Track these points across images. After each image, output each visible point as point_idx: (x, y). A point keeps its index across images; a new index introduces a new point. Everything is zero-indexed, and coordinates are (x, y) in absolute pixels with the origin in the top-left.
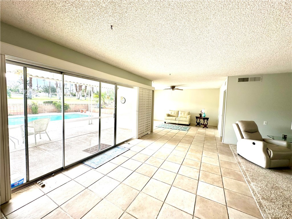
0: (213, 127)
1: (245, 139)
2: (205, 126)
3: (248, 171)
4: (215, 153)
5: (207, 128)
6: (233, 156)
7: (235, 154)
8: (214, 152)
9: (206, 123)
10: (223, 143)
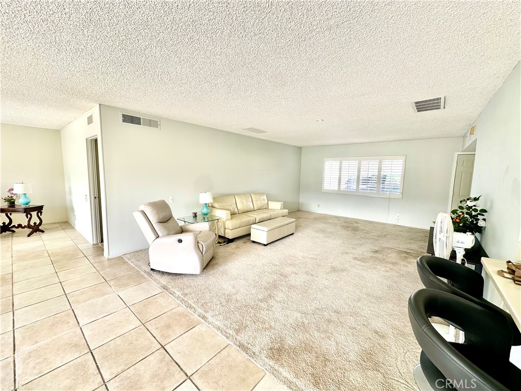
0: (58, 225)
1: (163, 236)
2: (36, 229)
3: (186, 294)
4: (108, 294)
5: (43, 232)
6: (145, 278)
7: (145, 272)
8: (104, 294)
9: (35, 220)
10: (108, 259)
